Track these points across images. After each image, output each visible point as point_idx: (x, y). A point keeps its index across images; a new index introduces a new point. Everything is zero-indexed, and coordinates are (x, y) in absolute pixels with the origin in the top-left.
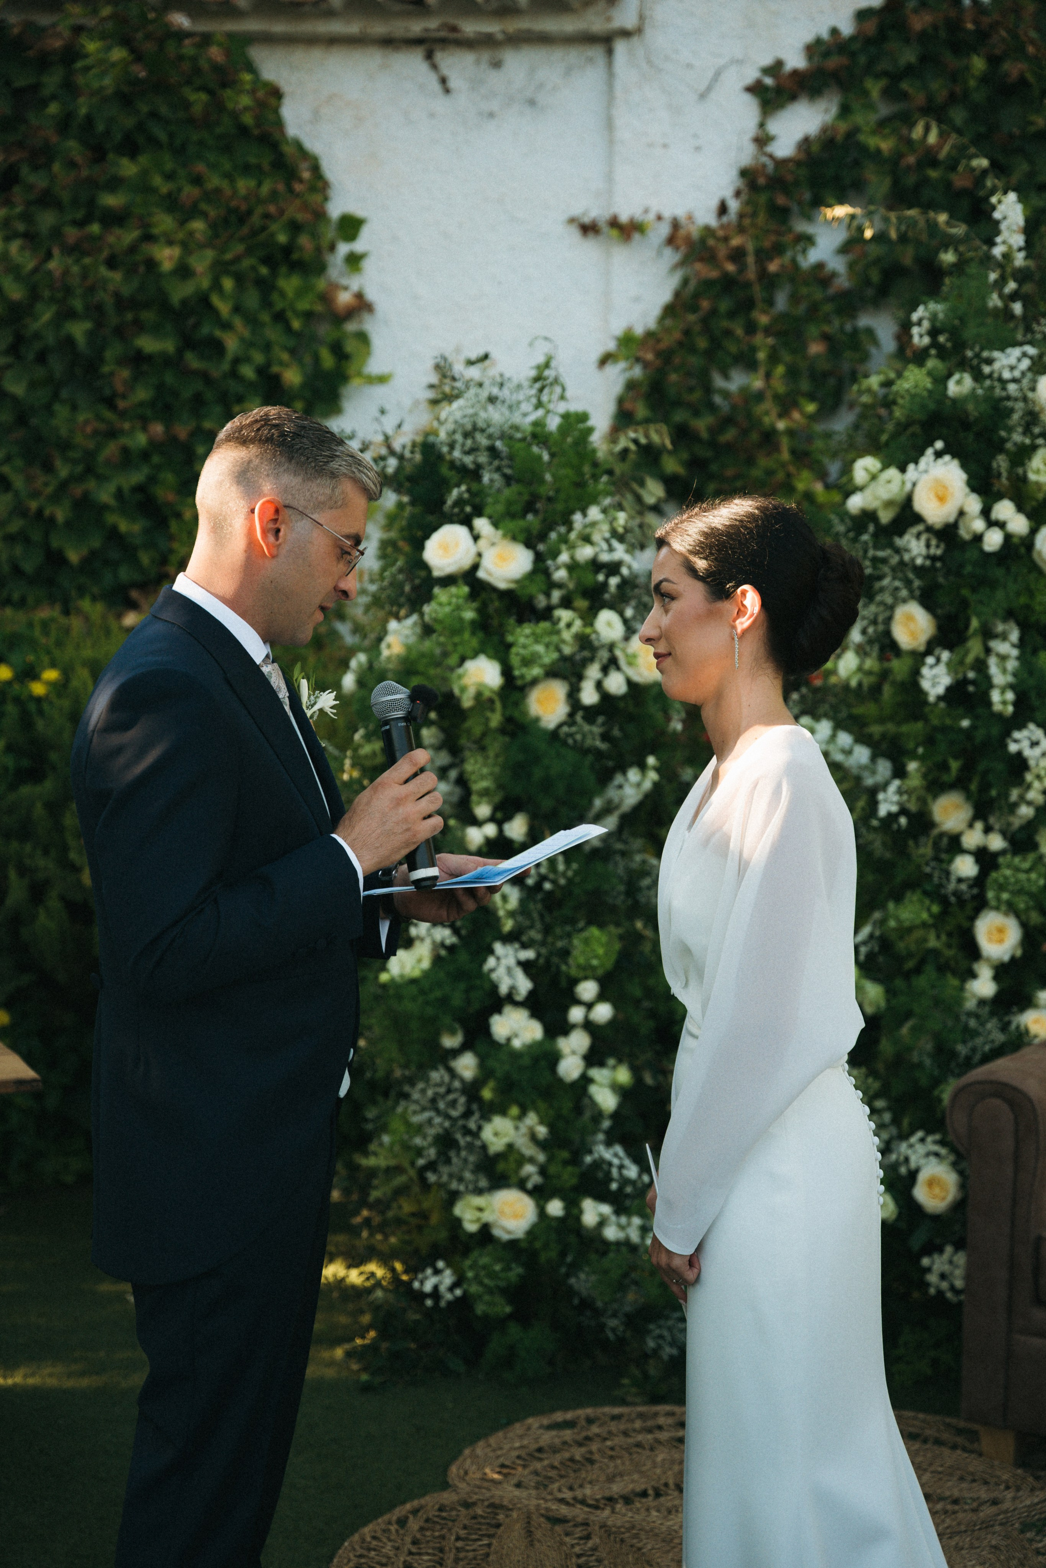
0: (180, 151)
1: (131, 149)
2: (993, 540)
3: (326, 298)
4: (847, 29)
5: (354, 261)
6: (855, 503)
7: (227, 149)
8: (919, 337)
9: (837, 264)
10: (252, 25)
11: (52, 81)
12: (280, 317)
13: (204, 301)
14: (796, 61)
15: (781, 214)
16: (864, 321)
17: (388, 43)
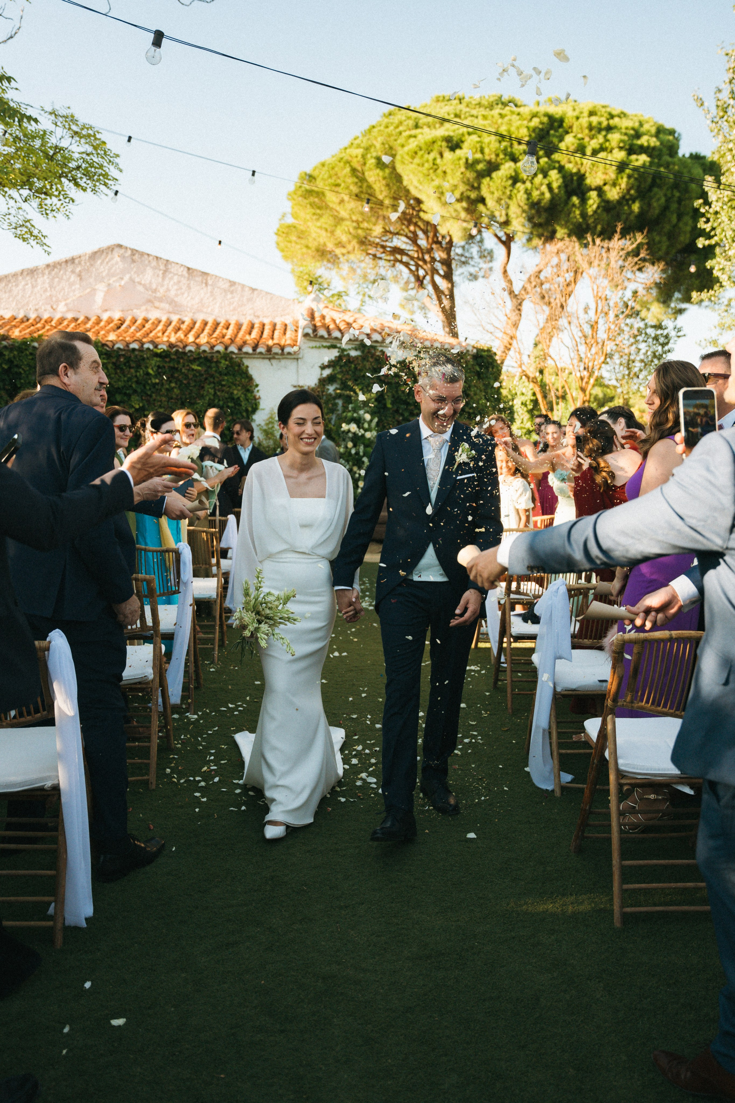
0: (234, 375)
1: (226, 375)
2: (360, 434)
3: (255, 397)
4: (333, 359)
5: (258, 391)
6: (342, 429)
7: (241, 375)
8: (350, 409)
9: (333, 393)
10: (243, 356)
11: (213, 365)
12: (247, 400)
13: (239, 398)
14: (326, 364)
15: (324, 385)
16: (337, 401)
17: (264, 358)
